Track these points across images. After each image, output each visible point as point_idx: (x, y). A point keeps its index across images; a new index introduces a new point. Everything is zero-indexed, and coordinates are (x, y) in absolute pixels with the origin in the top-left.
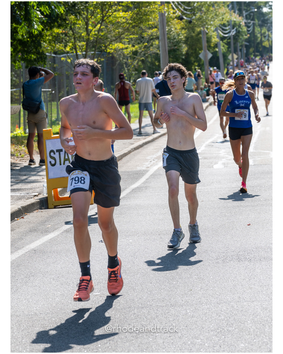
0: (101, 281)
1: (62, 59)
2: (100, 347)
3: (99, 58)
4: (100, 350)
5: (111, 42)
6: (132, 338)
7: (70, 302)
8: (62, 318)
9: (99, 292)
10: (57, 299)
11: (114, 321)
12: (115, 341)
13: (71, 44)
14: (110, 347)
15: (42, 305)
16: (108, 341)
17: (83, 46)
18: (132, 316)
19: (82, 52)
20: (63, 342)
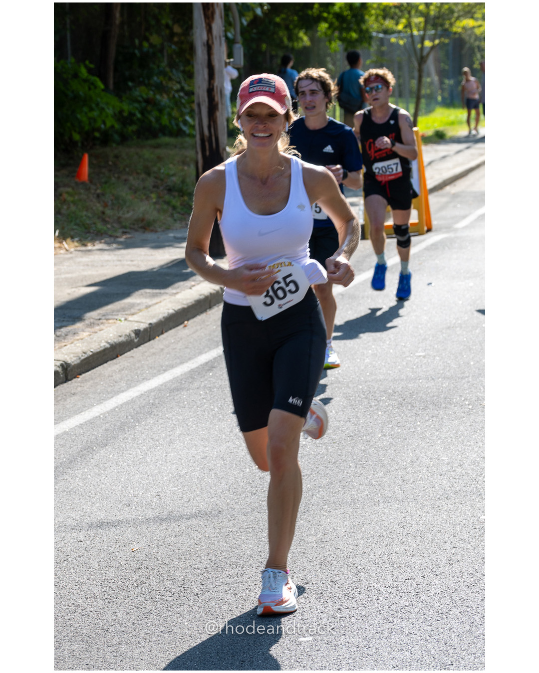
0: (427, 337)
1: (393, 40)
2: (419, 425)
3: (443, 39)
4: (419, 429)
5: (458, 18)
6: (463, 414)
7: (383, 364)
8: (372, 386)
9: (422, 352)
10: (367, 360)
11: (440, 391)
12: (440, 418)
13: (404, 21)
14: (432, 426)
15: (346, 368)
16: (430, 418)
17: (420, 23)
18: (465, 385)
19: (419, 30)
20: (370, 418)
